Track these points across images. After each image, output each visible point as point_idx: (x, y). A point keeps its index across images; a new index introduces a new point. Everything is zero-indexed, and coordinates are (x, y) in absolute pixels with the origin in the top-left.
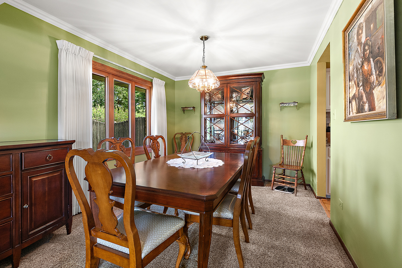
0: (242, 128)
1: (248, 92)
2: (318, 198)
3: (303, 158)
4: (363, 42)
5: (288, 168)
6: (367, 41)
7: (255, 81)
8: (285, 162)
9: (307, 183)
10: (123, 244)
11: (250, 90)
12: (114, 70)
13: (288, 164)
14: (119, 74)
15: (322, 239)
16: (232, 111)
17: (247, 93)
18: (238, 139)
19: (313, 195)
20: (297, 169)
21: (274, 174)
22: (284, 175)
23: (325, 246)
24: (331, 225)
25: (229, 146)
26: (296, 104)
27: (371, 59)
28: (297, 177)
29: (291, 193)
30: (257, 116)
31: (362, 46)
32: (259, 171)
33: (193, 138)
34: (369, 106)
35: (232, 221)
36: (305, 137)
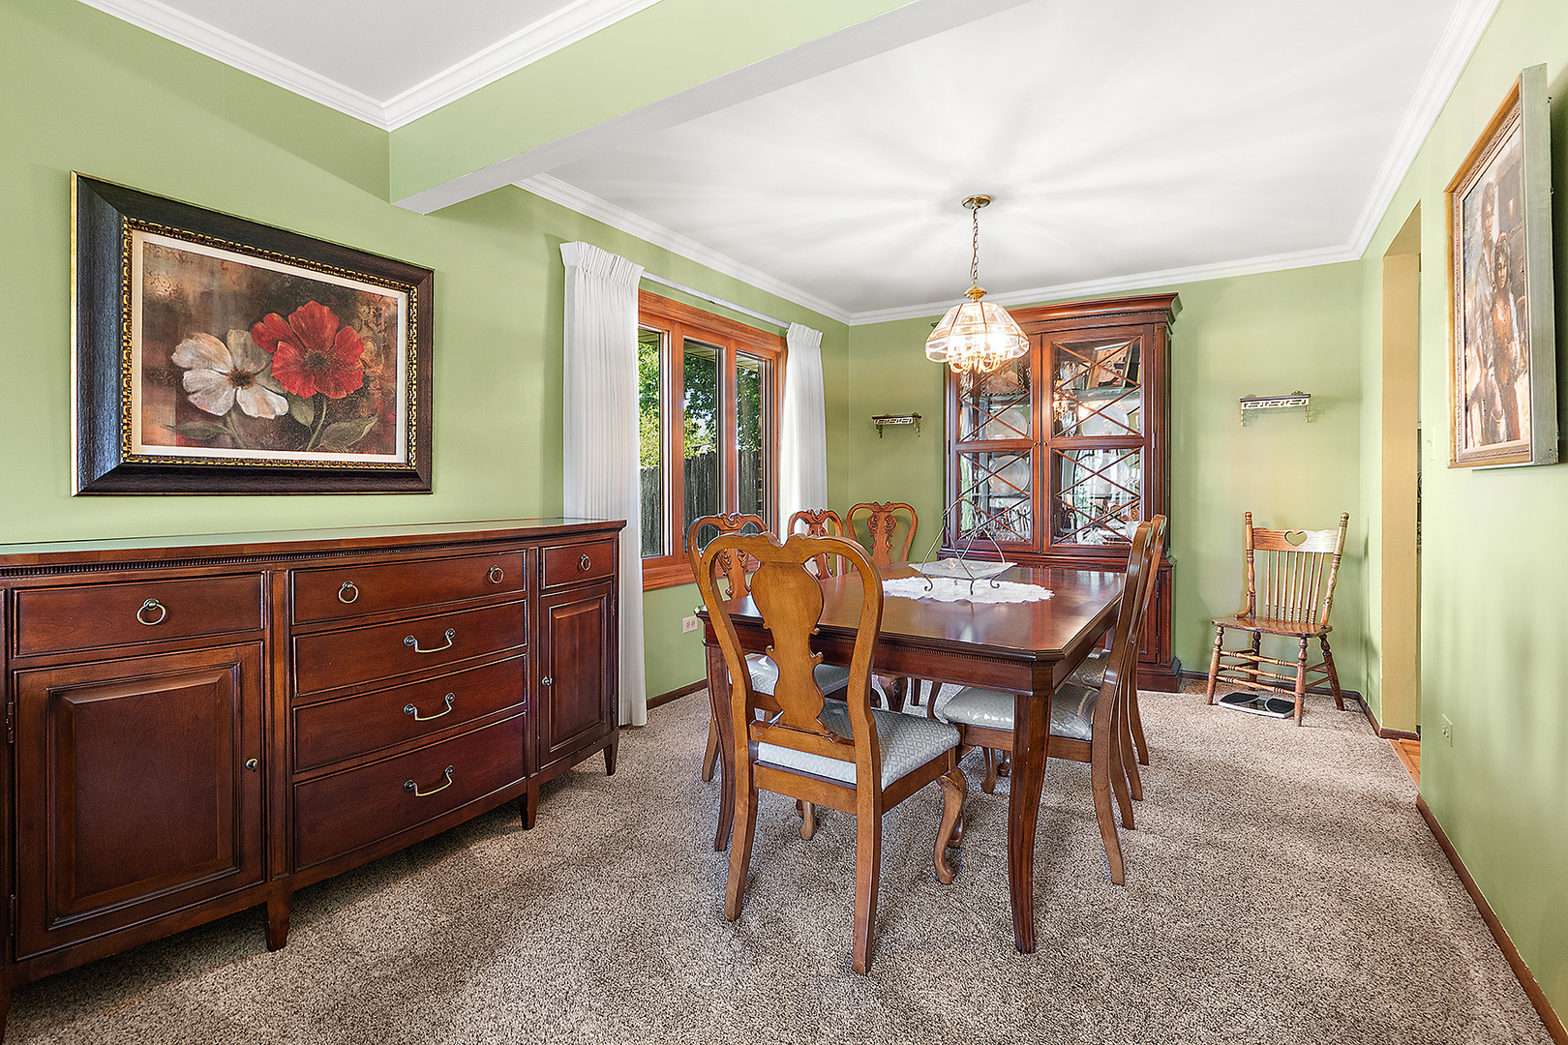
0: (1092, 488)
1: (1121, 362)
2: (1387, 734)
3: (1328, 594)
4: (1495, 241)
5: (1270, 627)
6: (1502, 241)
7: (1145, 321)
8: (1261, 610)
9: (1344, 686)
10: (839, 753)
11: (1128, 353)
12: (688, 312)
13: (1273, 616)
14: (698, 322)
15: (1381, 839)
16: (1057, 427)
17: (1115, 365)
18: (1075, 528)
19: (1366, 726)
20: (1304, 632)
21: (1216, 649)
22: (1257, 654)
23: (1388, 856)
24: (1422, 809)
25: (1049, 549)
26: (1303, 400)
27: (1511, 296)
28: (1304, 660)
29: (1283, 716)
30: (1153, 447)
31: (1493, 251)
32: (1160, 639)
33: (914, 525)
34: (1507, 425)
35: (1089, 746)
36: (1340, 519)
